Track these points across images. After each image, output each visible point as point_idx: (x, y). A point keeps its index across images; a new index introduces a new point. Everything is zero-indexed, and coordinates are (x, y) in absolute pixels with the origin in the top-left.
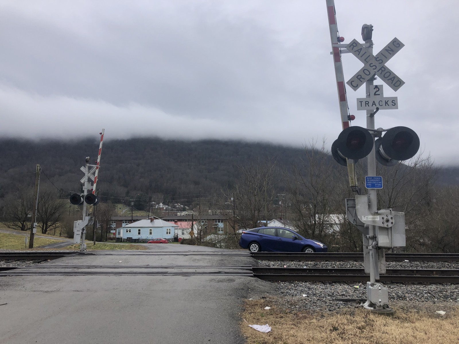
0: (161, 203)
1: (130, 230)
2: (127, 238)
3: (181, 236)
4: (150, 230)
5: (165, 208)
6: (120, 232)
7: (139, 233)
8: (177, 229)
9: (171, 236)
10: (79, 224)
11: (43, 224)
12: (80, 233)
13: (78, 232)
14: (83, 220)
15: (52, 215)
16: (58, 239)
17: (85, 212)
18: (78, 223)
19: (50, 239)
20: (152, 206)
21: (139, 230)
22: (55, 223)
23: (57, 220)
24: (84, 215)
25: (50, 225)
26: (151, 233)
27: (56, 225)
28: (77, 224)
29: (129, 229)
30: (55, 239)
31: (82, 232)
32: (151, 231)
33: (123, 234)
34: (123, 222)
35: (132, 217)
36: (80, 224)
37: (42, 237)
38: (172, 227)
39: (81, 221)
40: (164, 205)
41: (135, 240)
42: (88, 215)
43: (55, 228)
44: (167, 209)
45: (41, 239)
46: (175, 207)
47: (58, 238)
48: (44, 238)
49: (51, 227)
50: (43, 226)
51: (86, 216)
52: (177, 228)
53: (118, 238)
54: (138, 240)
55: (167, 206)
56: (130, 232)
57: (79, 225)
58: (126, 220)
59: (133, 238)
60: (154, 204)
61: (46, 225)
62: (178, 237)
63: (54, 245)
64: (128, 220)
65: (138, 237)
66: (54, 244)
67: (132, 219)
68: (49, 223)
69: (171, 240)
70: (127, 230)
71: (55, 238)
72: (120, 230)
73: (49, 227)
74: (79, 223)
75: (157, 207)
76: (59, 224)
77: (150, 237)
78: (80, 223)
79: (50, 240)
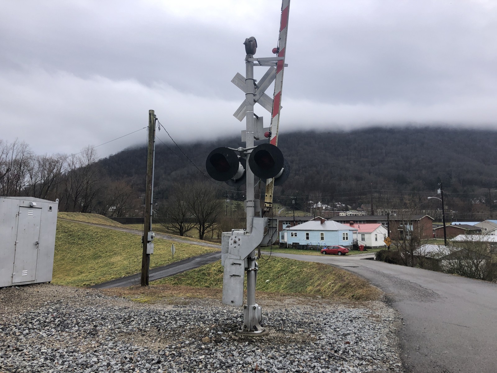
0: (319, 202)
1: (296, 234)
2: (293, 243)
3: (360, 243)
4: (321, 233)
5: (324, 208)
6: (283, 236)
7: (308, 238)
8: (356, 233)
9: (348, 243)
10: (235, 242)
11: (200, 226)
12: (241, 270)
13: (234, 267)
14: (248, 229)
15: (208, 215)
16: (212, 247)
17: (252, 204)
18: (233, 237)
19: (203, 246)
20: (310, 205)
21: (307, 234)
22: (213, 223)
23: (213, 221)
24: (250, 212)
25: (207, 227)
26: (322, 238)
27: (213, 227)
28: (231, 242)
29: (294, 232)
30: (209, 247)
31: (247, 266)
32: (323, 235)
33: (288, 238)
34: (284, 224)
35: (294, 218)
36: (240, 242)
37: (195, 243)
38: (350, 230)
39: (242, 231)
40: (323, 204)
41: (303, 246)
42: (261, 214)
43: (213, 230)
44: (327, 208)
45: (194, 245)
46: (335, 206)
47: (212, 245)
48: (197, 245)
49: (208, 229)
50: (200, 228)
51: (256, 215)
52: (356, 231)
53: (282, 244)
54: (307, 246)
55: (326, 206)
56: (296, 236)
57: (235, 245)
58: (287, 221)
59: (300, 244)
60: (312, 203)
61: (204, 226)
62: (357, 243)
63: (206, 256)
64: (289, 221)
65: (306, 242)
66: (206, 254)
67: (294, 220)
68: (206, 225)
69: (350, 248)
70: (292, 233)
71: (209, 245)
72: (284, 234)
73: (207, 228)
74: (237, 240)
75: (315, 207)
76: (216, 226)
77: (322, 243)
78: (240, 237)
79: (203, 248)
